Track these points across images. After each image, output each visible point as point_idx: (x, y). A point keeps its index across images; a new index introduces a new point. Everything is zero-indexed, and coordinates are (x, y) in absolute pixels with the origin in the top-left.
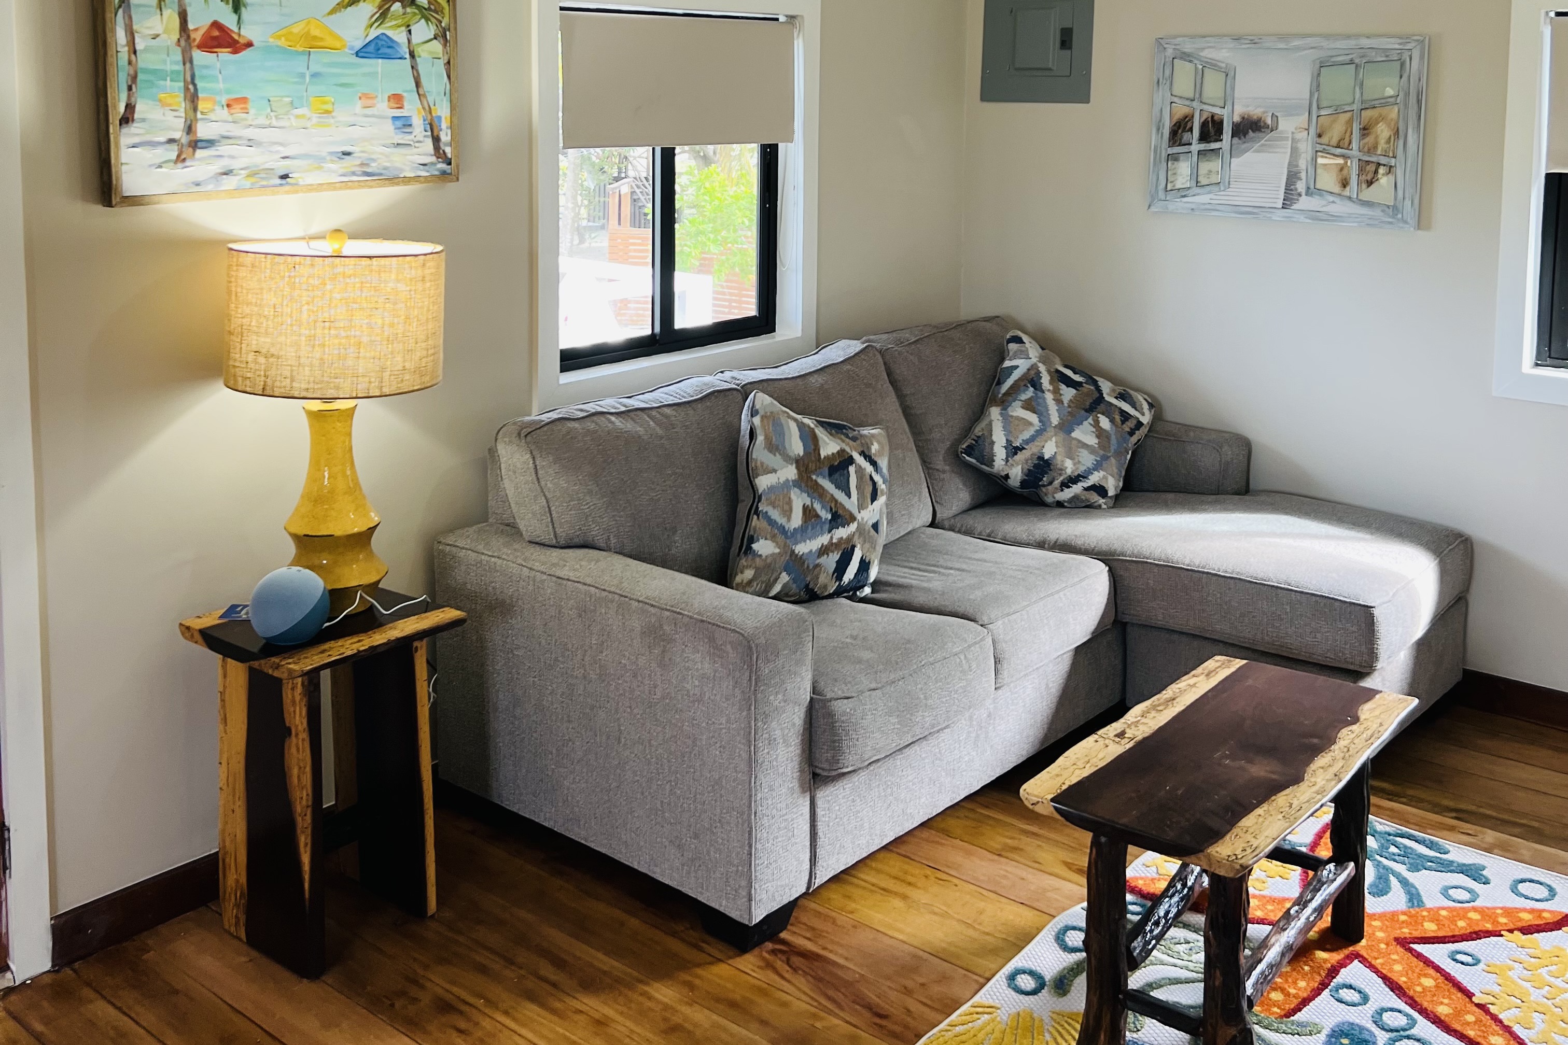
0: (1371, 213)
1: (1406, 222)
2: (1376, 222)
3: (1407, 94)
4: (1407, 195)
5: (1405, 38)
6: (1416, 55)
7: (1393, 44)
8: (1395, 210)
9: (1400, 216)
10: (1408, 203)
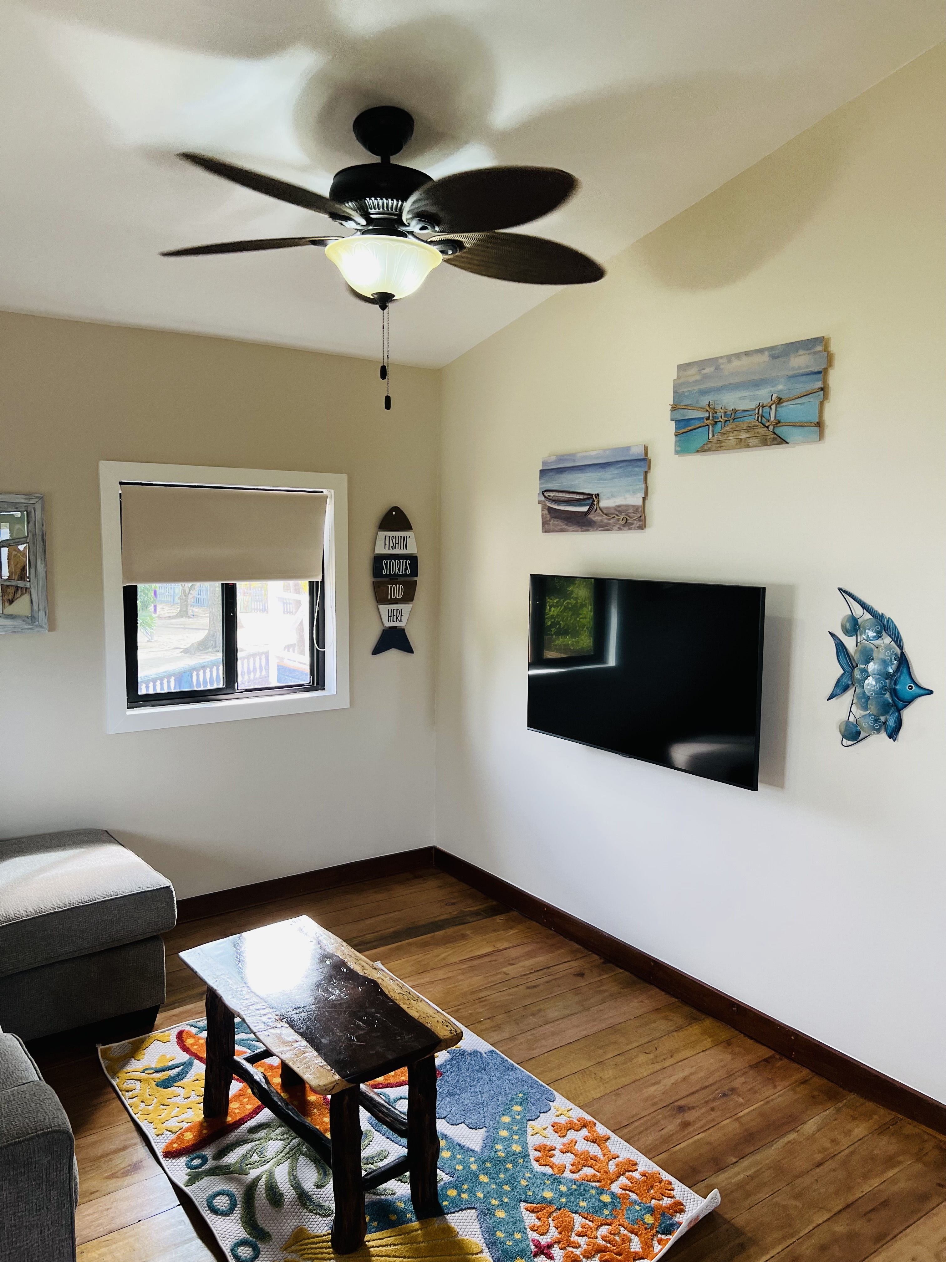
0: (15, 623)
1: (41, 627)
2: (20, 630)
3: (34, 535)
4: (41, 607)
5: (29, 495)
6: (38, 507)
7: (20, 499)
8: (32, 619)
9: (37, 623)
10: (42, 613)
